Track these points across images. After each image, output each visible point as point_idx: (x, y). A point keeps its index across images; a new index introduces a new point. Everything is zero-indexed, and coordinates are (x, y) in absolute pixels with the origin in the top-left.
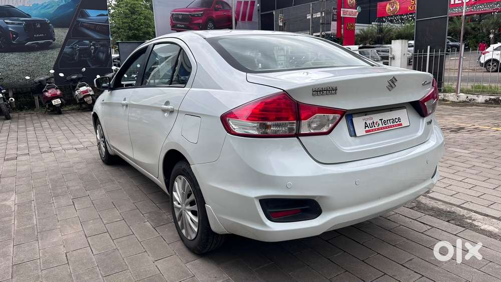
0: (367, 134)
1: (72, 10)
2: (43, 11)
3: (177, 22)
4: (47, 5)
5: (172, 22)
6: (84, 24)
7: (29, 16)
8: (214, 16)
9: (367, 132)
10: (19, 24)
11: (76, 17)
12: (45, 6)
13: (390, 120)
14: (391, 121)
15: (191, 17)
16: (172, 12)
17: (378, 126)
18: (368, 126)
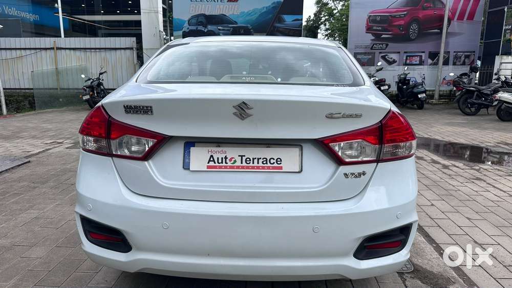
0: (208, 170)
1: (271, 16)
2: (248, 18)
3: (373, 25)
4: (251, 13)
5: (367, 24)
6: (281, 29)
7: (236, 23)
8: (420, 16)
9: (209, 167)
10: (228, 30)
11: (273, 23)
12: (250, 14)
13: (259, 159)
14: (261, 160)
15: (390, 18)
16: (370, 13)
18: (214, 161)
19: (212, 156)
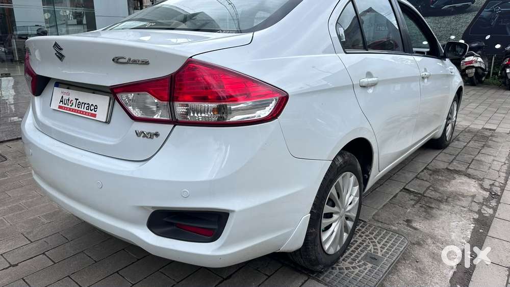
0: (59, 109)
9: (60, 107)
13: (85, 104)
14: (86, 106)
17: (71, 106)
18: (62, 102)
19: (62, 97)
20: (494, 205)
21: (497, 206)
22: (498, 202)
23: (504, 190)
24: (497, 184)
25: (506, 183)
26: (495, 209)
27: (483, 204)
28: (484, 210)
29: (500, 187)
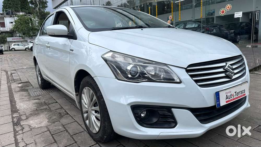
20: (15, 119)
21: (13, 120)
22: (13, 122)
23: (14, 131)
24: (20, 132)
25: (15, 138)
26: (13, 118)
27: (19, 116)
28: (17, 114)
29: (17, 132)
